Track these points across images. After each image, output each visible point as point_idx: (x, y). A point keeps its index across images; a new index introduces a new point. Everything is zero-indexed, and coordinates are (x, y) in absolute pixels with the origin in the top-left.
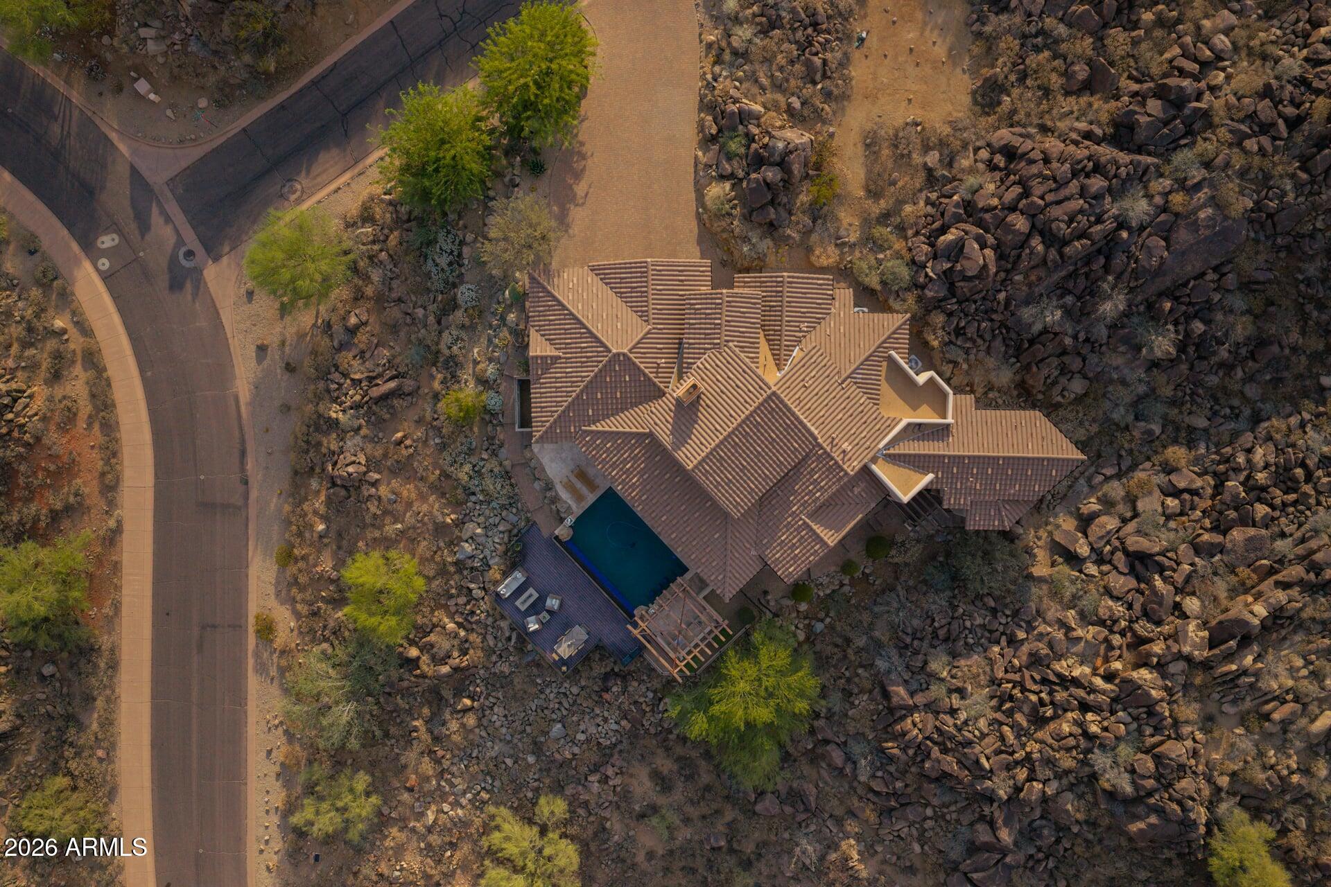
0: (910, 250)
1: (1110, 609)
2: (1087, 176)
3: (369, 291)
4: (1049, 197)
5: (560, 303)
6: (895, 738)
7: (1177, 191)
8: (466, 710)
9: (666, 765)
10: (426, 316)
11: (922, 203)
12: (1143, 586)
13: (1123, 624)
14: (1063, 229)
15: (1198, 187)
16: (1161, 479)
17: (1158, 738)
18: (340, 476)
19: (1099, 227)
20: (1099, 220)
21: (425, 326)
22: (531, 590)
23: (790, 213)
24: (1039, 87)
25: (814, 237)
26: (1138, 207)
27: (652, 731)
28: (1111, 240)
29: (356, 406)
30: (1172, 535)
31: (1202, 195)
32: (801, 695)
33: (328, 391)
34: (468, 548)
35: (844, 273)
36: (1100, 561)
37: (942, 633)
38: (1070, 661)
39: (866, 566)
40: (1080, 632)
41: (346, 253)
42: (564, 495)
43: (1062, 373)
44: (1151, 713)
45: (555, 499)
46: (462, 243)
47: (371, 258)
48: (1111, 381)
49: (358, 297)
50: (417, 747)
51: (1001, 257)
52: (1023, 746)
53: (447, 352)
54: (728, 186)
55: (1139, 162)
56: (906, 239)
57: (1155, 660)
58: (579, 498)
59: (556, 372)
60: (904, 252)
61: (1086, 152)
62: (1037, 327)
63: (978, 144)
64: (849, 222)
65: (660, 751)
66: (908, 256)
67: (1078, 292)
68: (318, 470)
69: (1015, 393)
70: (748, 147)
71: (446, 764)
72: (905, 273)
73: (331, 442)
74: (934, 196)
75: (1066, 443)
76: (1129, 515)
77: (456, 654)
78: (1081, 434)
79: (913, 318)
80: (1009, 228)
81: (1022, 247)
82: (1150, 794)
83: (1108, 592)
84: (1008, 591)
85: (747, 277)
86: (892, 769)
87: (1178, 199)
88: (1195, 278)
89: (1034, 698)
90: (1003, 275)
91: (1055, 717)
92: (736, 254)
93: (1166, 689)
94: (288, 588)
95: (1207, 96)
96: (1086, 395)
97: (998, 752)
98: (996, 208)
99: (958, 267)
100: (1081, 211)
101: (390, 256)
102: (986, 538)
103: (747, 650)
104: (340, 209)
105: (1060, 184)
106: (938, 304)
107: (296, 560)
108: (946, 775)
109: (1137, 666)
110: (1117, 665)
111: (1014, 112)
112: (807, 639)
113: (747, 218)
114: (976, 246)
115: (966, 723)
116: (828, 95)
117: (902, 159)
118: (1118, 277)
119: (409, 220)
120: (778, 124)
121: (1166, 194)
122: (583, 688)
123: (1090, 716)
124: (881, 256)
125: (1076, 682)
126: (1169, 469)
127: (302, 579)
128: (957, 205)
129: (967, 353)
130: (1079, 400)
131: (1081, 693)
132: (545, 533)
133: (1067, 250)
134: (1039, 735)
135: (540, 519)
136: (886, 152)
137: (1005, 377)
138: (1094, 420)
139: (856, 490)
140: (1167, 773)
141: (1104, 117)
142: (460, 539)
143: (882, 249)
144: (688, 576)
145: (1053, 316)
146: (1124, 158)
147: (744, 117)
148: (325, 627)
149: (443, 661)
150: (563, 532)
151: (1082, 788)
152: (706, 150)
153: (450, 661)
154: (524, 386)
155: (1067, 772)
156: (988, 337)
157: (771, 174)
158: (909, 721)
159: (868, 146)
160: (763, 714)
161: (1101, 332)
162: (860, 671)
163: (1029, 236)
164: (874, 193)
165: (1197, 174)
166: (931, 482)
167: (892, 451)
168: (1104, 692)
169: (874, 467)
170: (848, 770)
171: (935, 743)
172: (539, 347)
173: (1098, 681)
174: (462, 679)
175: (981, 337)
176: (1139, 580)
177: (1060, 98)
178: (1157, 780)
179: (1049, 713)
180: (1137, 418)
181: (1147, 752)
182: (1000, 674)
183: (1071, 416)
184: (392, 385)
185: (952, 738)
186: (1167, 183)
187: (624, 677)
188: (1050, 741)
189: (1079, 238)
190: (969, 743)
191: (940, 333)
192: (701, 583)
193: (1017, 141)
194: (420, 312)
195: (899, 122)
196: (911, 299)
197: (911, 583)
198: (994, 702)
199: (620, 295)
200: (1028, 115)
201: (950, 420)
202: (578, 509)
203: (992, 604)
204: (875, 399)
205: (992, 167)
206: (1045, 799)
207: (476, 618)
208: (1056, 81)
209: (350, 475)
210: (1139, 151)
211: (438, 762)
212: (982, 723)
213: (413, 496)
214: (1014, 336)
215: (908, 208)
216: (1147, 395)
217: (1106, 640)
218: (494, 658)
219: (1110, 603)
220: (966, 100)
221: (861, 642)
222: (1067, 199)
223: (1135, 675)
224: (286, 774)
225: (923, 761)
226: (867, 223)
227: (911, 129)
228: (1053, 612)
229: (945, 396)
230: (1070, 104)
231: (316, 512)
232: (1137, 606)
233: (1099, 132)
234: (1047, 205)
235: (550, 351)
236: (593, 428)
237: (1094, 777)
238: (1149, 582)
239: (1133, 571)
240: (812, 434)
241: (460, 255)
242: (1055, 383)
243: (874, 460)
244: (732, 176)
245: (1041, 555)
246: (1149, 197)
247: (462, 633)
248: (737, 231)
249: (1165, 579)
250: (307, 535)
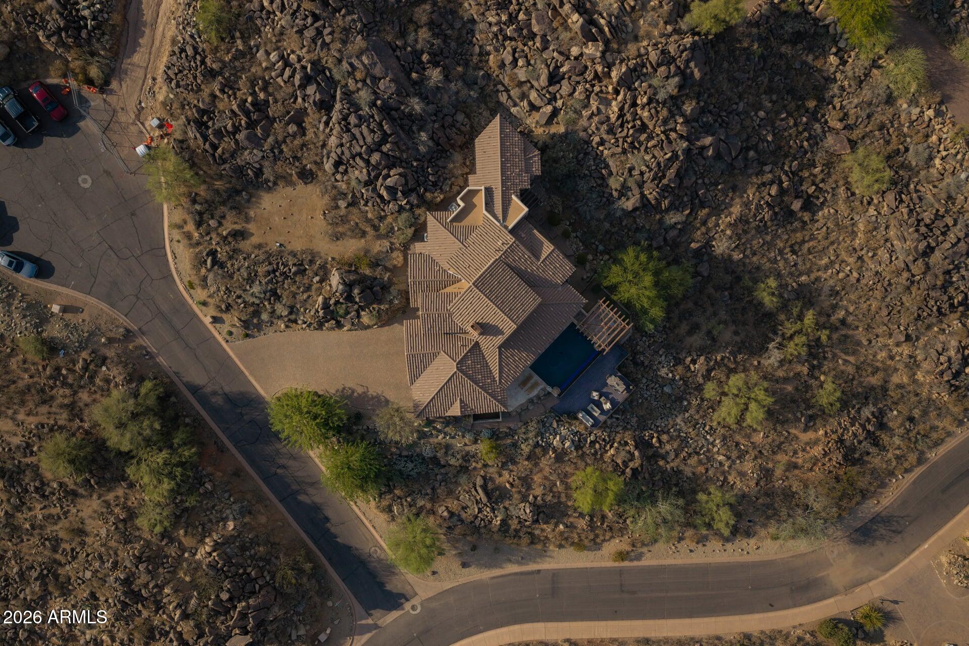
0: (392, 213)
1: (581, 93)
2: (349, 124)
3: (429, 506)
4: (361, 143)
5: (431, 400)
6: (659, 204)
7: (354, 76)
8: (659, 441)
9: (684, 328)
10: (442, 474)
11: (367, 208)
12: (566, 76)
13: (588, 86)
14: (377, 137)
15: (351, 65)
16: (508, 68)
17: (648, 65)
18: (533, 516)
19: (376, 117)
20: (373, 117)
21: (447, 474)
22: (589, 408)
23: (376, 278)
24: (302, 150)
25: (388, 264)
26: (364, 96)
27: (665, 336)
28: (381, 110)
29: (493, 510)
30: (538, 62)
31: (356, 62)
32: (637, 257)
33: (485, 526)
34: (567, 444)
35: (406, 247)
36: (555, 99)
37: (599, 182)
38: (610, 112)
39: (565, 225)
40: (594, 108)
41: (409, 520)
42: (535, 392)
43: (454, 126)
44: (635, 70)
45: (538, 397)
46: (400, 456)
47: (410, 506)
48: (457, 99)
49: (432, 512)
50: (682, 467)
51: (394, 166)
52: (658, 135)
53: (460, 461)
54: (363, 313)
55: (341, 98)
56: (386, 216)
57: (606, 69)
58: (536, 385)
59: (468, 401)
60: (393, 216)
61: (336, 126)
62: (430, 143)
63: (333, 180)
64: (379, 246)
65: (676, 331)
66: (396, 214)
67: (410, 123)
68: (529, 530)
69: (466, 150)
70: (342, 303)
71: (691, 450)
72: (405, 215)
73: (514, 524)
74: (362, 202)
75: (491, 125)
76: (529, 85)
77: (628, 448)
78: (486, 114)
79: (428, 210)
80: (379, 164)
81: (388, 155)
82: (679, 68)
83: (571, 95)
84: (574, 147)
85: (412, 301)
86: (677, 203)
87: (359, 76)
88: (400, 61)
89: (631, 132)
90: (404, 164)
91: (640, 119)
92: (399, 306)
93: (622, 61)
94: (596, 545)
95: (304, 63)
96: (465, 113)
97: (662, 149)
98: (368, 170)
99: (400, 188)
100: (368, 127)
101: (409, 495)
102: (546, 161)
103: (613, 288)
104: (384, 525)
105: (354, 137)
106: (421, 197)
107: (581, 540)
108: (678, 174)
109: (610, 77)
110: (610, 88)
111: (316, 163)
112: (608, 254)
113: (380, 302)
114: (389, 179)
115: (648, 167)
116: (311, 262)
117: (344, 220)
118: (402, 104)
119: (389, 486)
120: (328, 288)
121: (357, 82)
122: (643, 377)
123: (639, 102)
124: (396, 229)
125: (621, 109)
126: (502, 65)
127: (592, 537)
128: (367, 190)
129: (445, 179)
130: (468, 116)
131: (626, 106)
132: (557, 402)
133: (389, 132)
134: (651, 127)
135: (549, 405)
136: (340, 229)
137: (458, 157)
138: (479, 107)
139: (523, 235)
140: (667, 59)
141: (317, 116)
142: (563, 448)
143: (392, 228)
144: (576, 322)
145: (424, 136)
146: (338, 106)
147: (326, 306)
148: (618, 523)
149: (632, 455)
150: (555, 392)
151: (679, 102)
152: (343, 326)
153: (632, 451)
154: (477, 417)
155: (670, 111)
156: (436, 169)
157: (356, 291)
158: (649, 196)
159: (338, 239)
160: (648, 280)
161: (431, 108)
162: (624, 224)
163: (382, 152)
164: (364, 234)
165: (345, 66)
166: (517, 196)
167: (501, 218)
168: (625, 95)
169: (510, 227)
170: (679, 226)
171: (660, 182)
172: (455, 410)
173: (620, 98)
174: (642, 444)
175: (437, 172)
176: (563, 78)
177: (307, 138)
178: (671, 64)
179: (639, 122)
180: (476, 84)
181: (656, 71)
182: (620, 150)
183: (477, 120)
184: (480, 491)
185: (656, 173)
186: (350, 81)
187: (635, 354)
188: (654, 122)
189: (382, 126)
190: (659, 164)
191: (436, 194)
192: (579, 316)
193: (331, 161)
194: (439, 477)
195: (324, 223)
196: (418, 211)
197: (573, 199)
198: (636, 152)
199: (425, 368)
200: (317, 155)
201: (483, 188)
202: (543, 385)
203: (582, 155)
204: (473, 228)
205: (346, 172)
206: (687, 122)
207: (607, 438)
208: (298, 142)
209: (531, 511)
210: (334, 97)
211: (690, 455)
212: (647, 157)
213: (539, 475)
214: (435, 155)
215: (370, 215)
216: (464, 80)
217: (597, 94)
218: (629, 427)
219: (577, 93)
220: (310, 187)
221: (607, 225)
222: (362, 134)
223: (615, 80)
224: (702, 540)
225: (671, 187)
226: (379, 237)
227: (327, 218)
228: (583, 122)
229: (469, 191)
230: (310, 135)
231: (554, 530)
232: (578, 79)
233: (325, 118)
234: (366, 144)
235: (457, 404)
236: (497, 379)
237: (672, 97)
238: (564, 74)
239: (559, 82)
240: (495, 262)
241: (406, 457)
242: (459, 129)
243: (506, 227)
244: (358, 311)
245: (553, 129)
246: (358, 89)
247: (616, 445)
248: (387, 306)
249: (562, 66)
250: (566, 535)
